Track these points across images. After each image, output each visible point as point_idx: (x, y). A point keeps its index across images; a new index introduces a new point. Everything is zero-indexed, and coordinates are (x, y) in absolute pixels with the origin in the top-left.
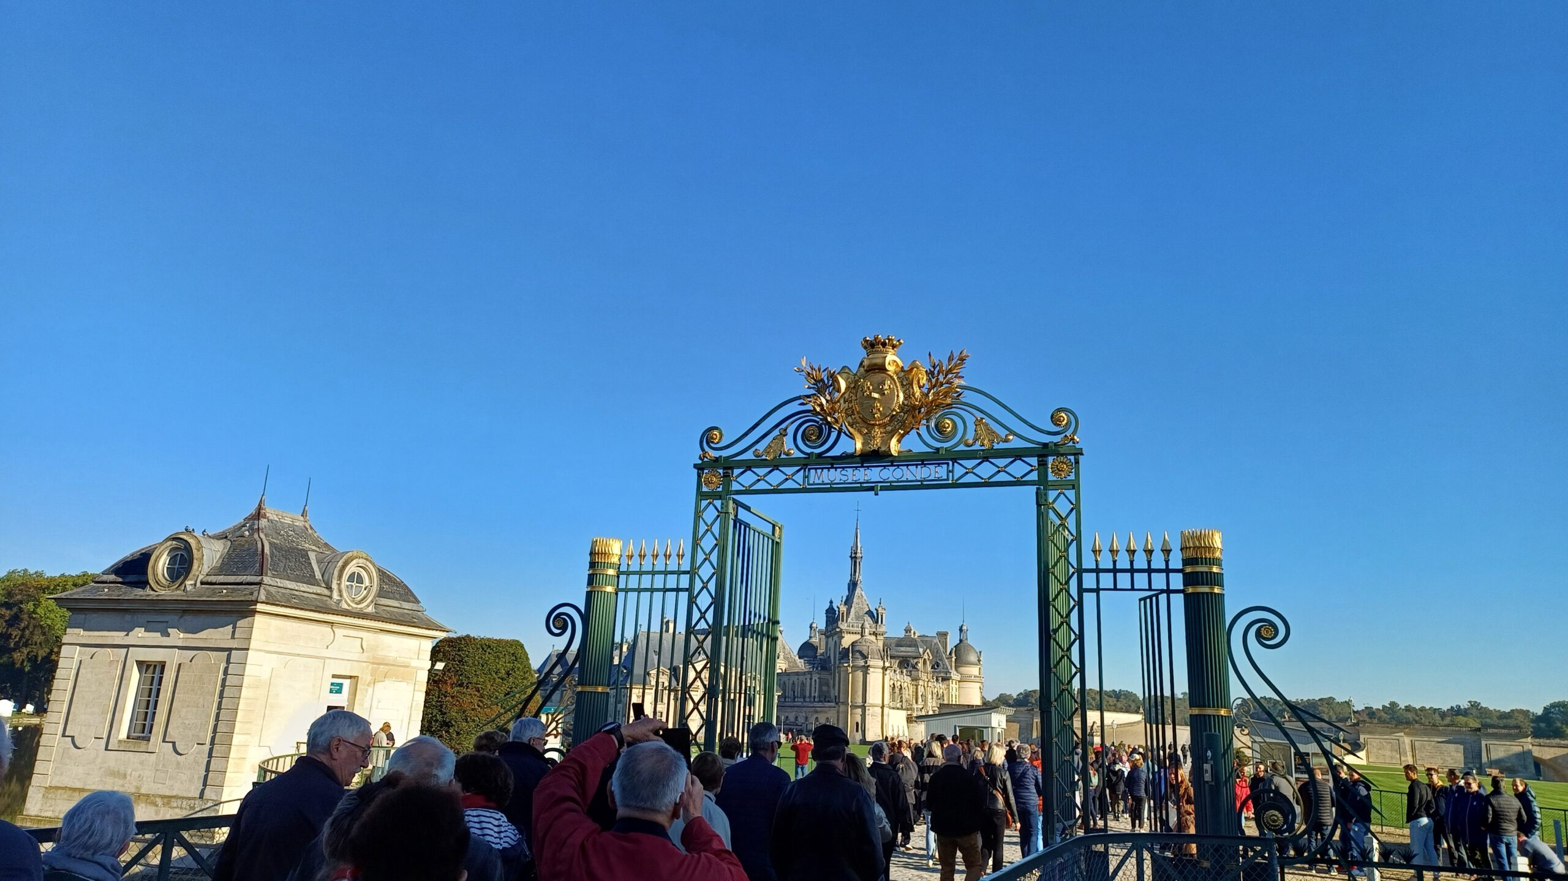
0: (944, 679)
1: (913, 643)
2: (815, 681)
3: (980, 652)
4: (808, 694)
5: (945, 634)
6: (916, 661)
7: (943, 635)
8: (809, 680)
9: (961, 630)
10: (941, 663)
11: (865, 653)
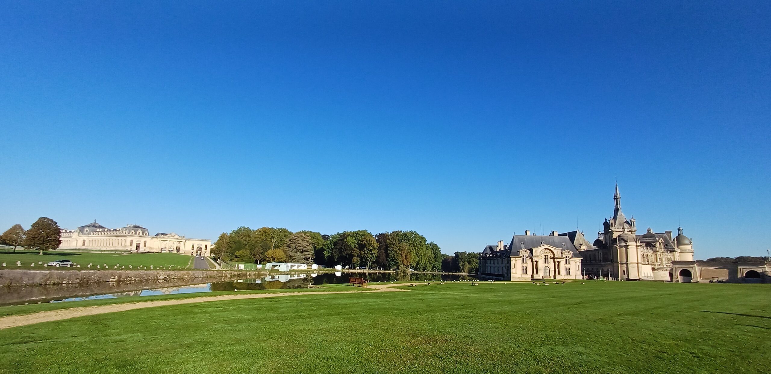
0: (671, 252)
1: (653, 236)
2: (601, 253)
3: (691, 239)
4: (597, 259)
5: (670, 232)
6: (654, 243)
7: (669, 233)
8: (597, 253)
9: (679, 230)
10: (668, 244)
11: (626, 240)
